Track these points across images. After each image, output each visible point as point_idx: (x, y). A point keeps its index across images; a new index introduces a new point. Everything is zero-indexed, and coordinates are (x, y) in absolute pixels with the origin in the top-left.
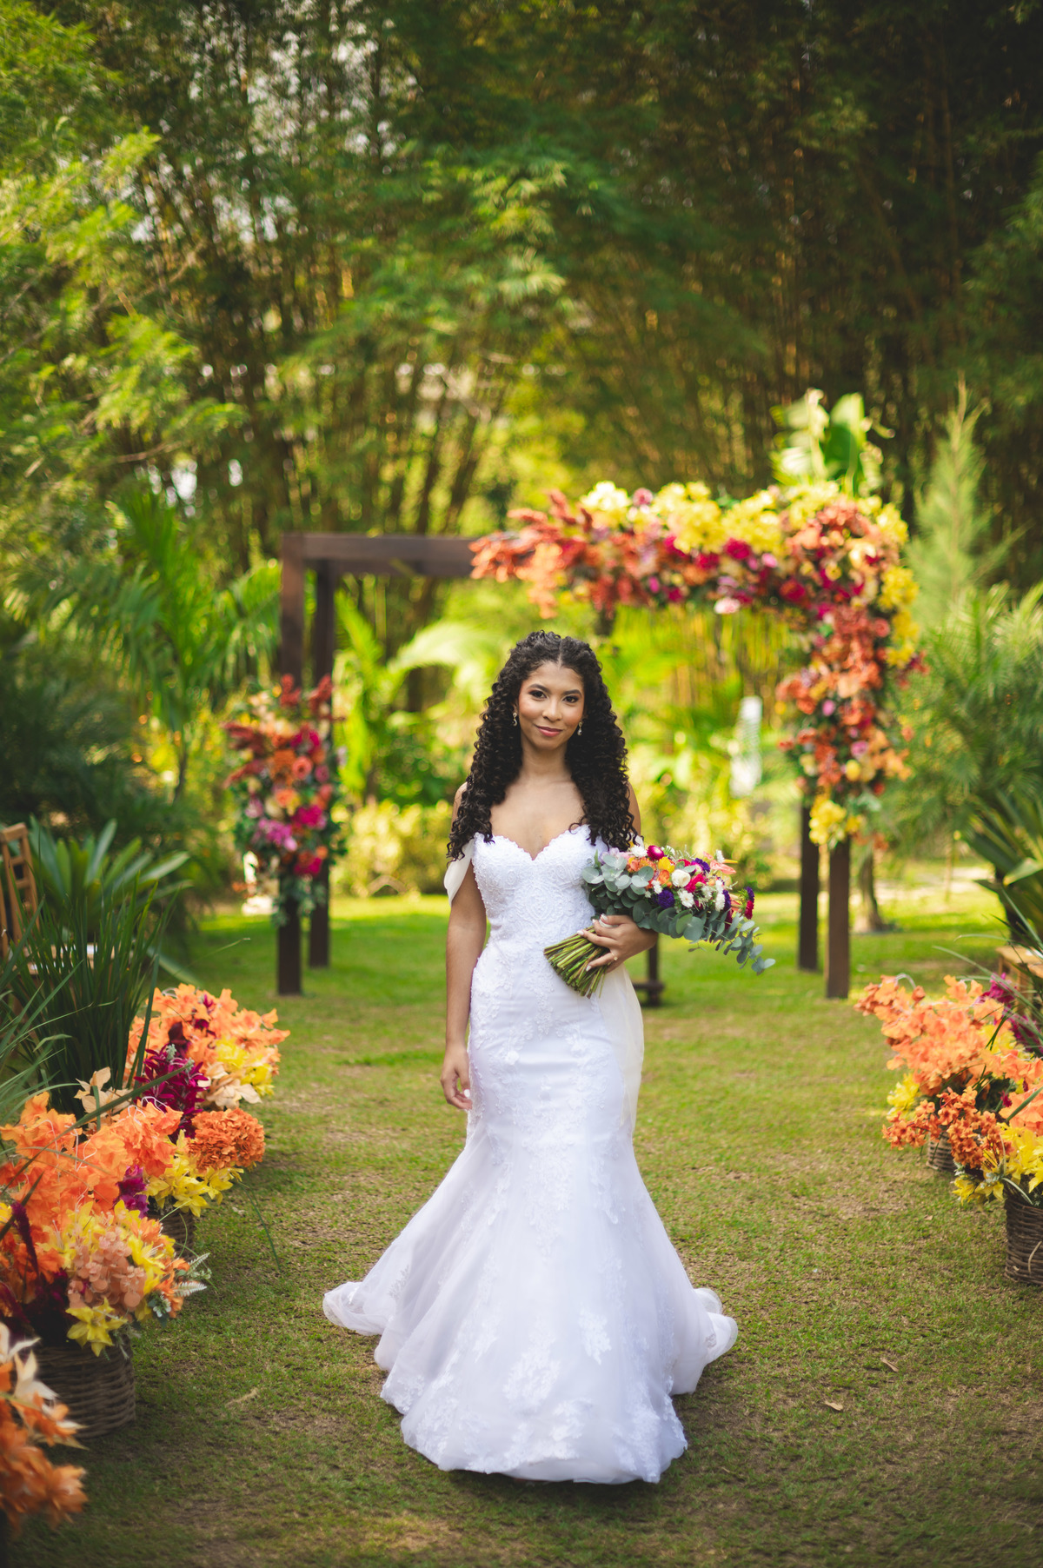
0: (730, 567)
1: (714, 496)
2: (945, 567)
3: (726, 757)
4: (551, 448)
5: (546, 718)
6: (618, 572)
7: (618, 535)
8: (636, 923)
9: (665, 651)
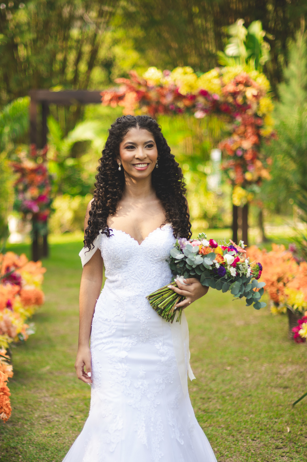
0: (201, 100)
1: (195, 72)
2: (293, 94)
3: (205, 175)
4: (130, 44)
5: (138, 159)
6: (158, 103)
7: (159, 88)
8: (201, 282)
9: (180, 130)
